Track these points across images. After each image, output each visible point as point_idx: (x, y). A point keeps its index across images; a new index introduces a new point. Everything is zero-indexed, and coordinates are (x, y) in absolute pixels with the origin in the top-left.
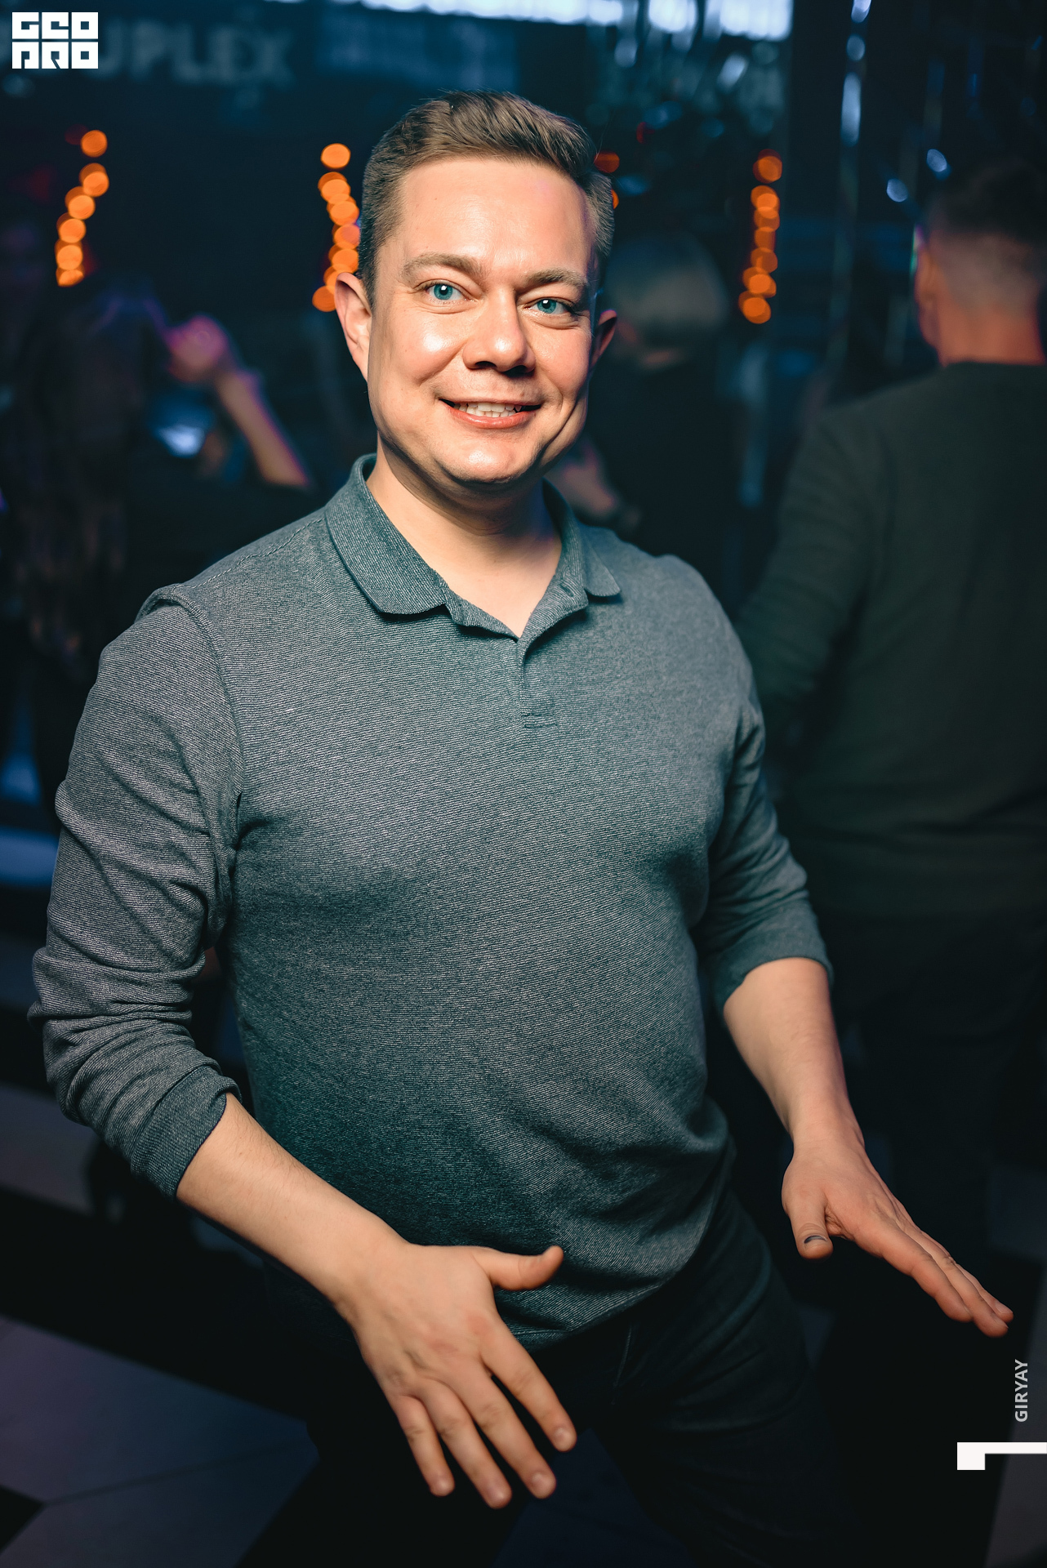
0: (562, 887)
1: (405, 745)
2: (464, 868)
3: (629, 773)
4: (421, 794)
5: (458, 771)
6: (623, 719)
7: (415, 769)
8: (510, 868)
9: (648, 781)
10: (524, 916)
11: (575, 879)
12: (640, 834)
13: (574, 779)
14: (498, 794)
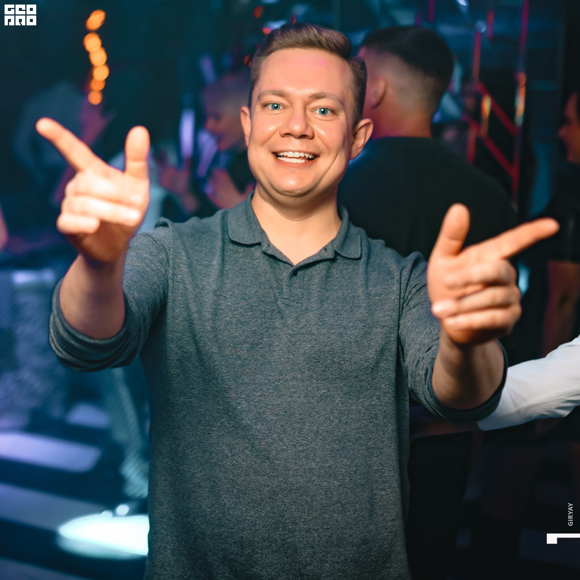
0: (287, 381)
1: (228, 296)
2: (239, 357)
3: (333, 331)
4: (228, 319)
5: (249, 314)
6: (338, 306)
7: (229, 307)
8: (262, 364)
9: (342, 337)
10: (265, 389)
11: (295, 378)
12: (332, 363)
13: (304, 331)
14: (265, 330)
